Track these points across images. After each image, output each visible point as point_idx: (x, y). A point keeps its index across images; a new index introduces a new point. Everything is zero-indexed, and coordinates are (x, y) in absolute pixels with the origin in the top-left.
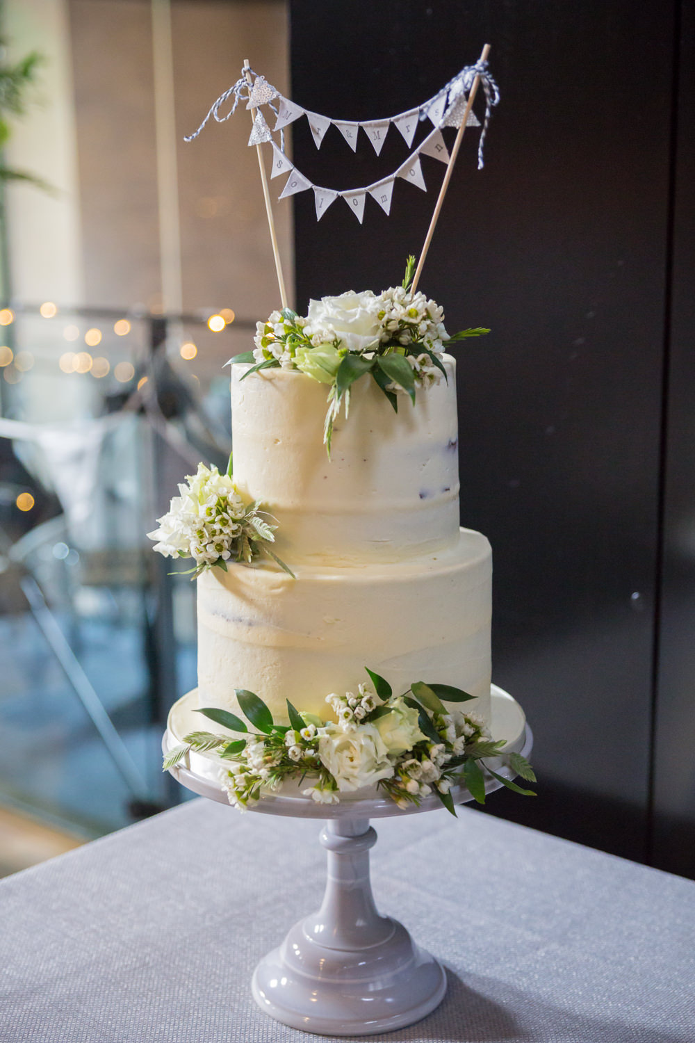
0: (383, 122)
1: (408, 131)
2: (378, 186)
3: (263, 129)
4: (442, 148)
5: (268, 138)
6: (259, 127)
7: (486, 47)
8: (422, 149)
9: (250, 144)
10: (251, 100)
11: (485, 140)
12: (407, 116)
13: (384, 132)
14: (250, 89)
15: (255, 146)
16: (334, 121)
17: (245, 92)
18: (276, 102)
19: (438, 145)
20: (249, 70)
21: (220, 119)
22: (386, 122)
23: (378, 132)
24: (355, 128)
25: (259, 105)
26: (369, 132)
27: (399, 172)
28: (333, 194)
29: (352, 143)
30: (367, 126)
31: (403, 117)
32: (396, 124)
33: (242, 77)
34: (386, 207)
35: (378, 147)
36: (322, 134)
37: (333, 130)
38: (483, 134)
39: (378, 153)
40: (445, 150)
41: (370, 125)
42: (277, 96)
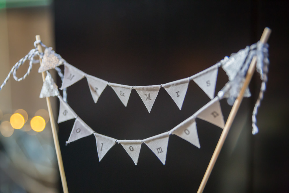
0: (154, 87)
1: (178, 96)
2: (154, 140)
3: (52, 87)
4: (218, 115)
5: (56, 93)
6: (48, 86)
7: (267, 32)
8: (199, 114)
9: (41, 96)
10: (42, 65)
11: (259, 109)
12: (177, 84)
13: (155, 95)
14: (41, 57)
15: (45, 99)
16: (110, 84)
17: (37, 58)
18: (62, 67)
19: (215, 112)
20: (40, 44)
21: (19, 78)
22: (158, 87)
23: (149, 94)
24: (128, 90)
25: (48, 69)
26: (142, 94)
27: (174, 131)
28: (112, 141)
29: (125, 100)
30: (139, 89)
31: (173, 85)
32: (166, 89)
33: (34, 48)
34: (162, 158)
35: (149, 105)
36: (100, 92)
37: (108, 91)
38: (258, 104)
39: (149, 111)
40: (221, 117)
41: (143, 89)
42: (63, 63)
